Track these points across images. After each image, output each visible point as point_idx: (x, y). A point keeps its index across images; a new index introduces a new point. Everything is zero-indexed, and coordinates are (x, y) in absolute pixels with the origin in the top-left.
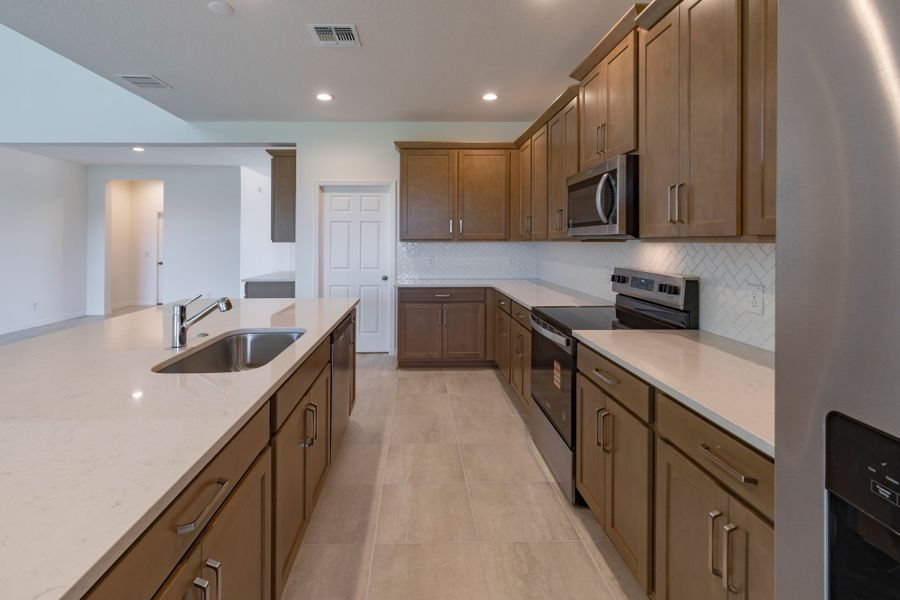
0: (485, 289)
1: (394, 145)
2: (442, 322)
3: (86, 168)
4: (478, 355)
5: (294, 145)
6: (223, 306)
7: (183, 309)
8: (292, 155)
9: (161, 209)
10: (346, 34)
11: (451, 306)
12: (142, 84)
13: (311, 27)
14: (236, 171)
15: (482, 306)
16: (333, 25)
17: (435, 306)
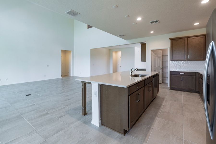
0: (196, 73)
1: (169, 39)
2: (182, 80)
3: (110, 50)
4: (193, 89)
5: (146, 42)
6: (137, 70)
7: (131, 70)
8: (145, 44)
9: (121, 56)
10: (157, 21)
11: (185, 76)
12: (122, 36)
13: (149, 22)
14: (134, 48)
15: (194, 77)
16: (154, 21)
17: (180, 76)
